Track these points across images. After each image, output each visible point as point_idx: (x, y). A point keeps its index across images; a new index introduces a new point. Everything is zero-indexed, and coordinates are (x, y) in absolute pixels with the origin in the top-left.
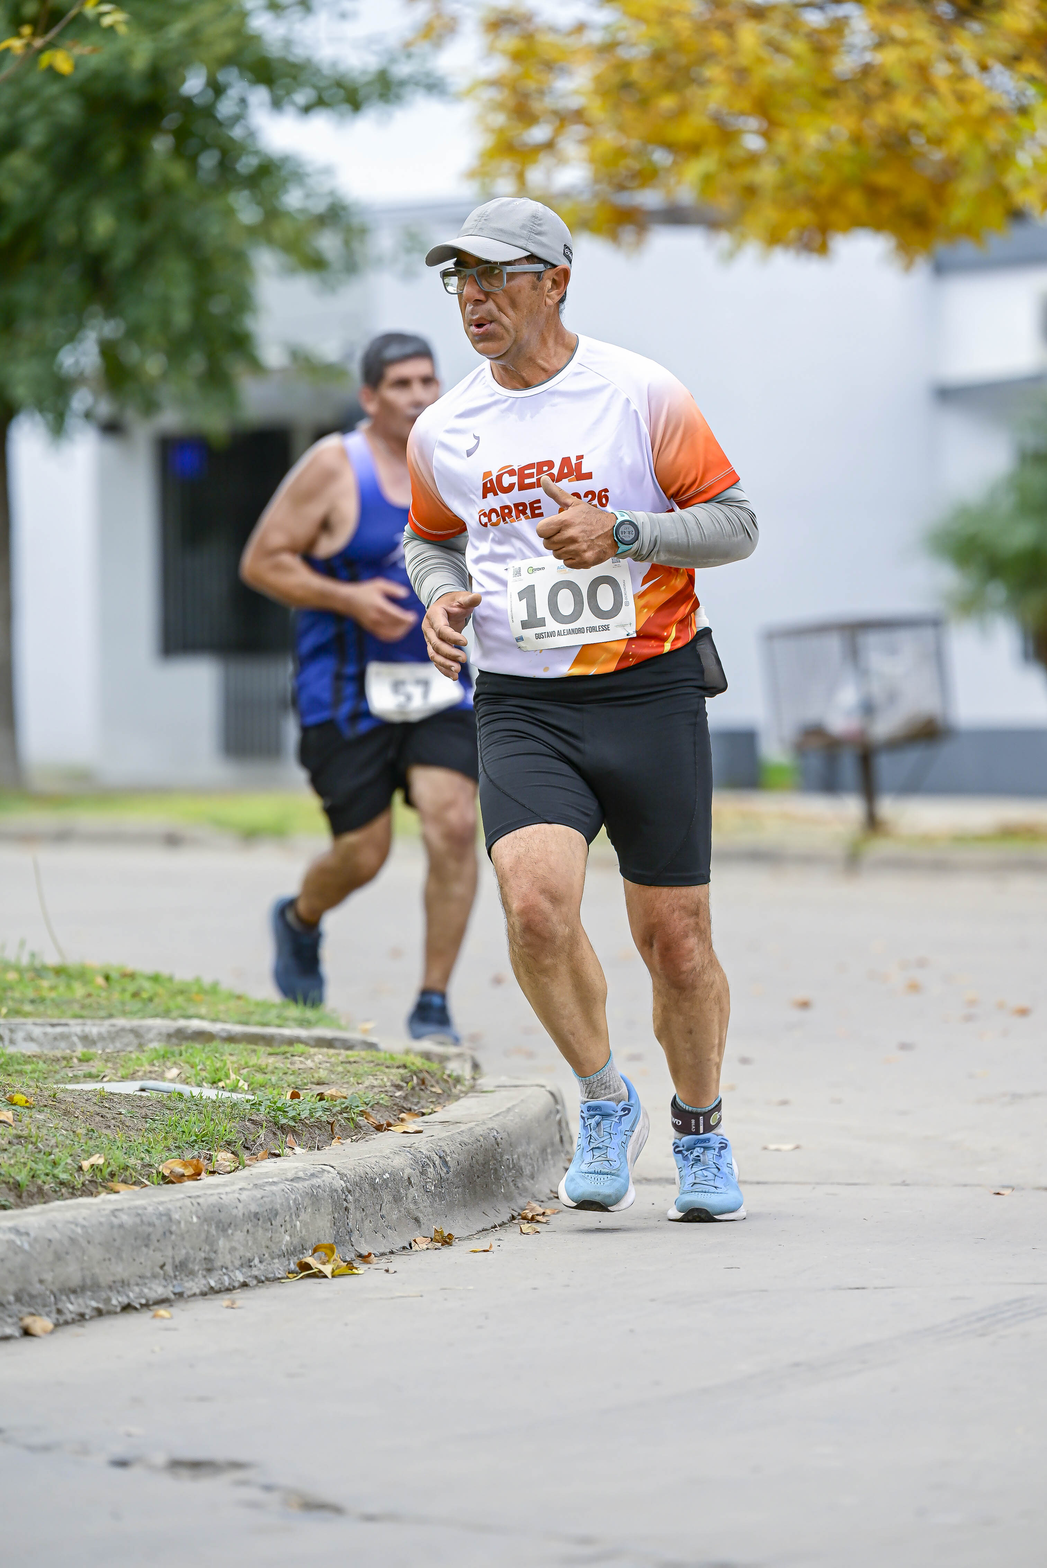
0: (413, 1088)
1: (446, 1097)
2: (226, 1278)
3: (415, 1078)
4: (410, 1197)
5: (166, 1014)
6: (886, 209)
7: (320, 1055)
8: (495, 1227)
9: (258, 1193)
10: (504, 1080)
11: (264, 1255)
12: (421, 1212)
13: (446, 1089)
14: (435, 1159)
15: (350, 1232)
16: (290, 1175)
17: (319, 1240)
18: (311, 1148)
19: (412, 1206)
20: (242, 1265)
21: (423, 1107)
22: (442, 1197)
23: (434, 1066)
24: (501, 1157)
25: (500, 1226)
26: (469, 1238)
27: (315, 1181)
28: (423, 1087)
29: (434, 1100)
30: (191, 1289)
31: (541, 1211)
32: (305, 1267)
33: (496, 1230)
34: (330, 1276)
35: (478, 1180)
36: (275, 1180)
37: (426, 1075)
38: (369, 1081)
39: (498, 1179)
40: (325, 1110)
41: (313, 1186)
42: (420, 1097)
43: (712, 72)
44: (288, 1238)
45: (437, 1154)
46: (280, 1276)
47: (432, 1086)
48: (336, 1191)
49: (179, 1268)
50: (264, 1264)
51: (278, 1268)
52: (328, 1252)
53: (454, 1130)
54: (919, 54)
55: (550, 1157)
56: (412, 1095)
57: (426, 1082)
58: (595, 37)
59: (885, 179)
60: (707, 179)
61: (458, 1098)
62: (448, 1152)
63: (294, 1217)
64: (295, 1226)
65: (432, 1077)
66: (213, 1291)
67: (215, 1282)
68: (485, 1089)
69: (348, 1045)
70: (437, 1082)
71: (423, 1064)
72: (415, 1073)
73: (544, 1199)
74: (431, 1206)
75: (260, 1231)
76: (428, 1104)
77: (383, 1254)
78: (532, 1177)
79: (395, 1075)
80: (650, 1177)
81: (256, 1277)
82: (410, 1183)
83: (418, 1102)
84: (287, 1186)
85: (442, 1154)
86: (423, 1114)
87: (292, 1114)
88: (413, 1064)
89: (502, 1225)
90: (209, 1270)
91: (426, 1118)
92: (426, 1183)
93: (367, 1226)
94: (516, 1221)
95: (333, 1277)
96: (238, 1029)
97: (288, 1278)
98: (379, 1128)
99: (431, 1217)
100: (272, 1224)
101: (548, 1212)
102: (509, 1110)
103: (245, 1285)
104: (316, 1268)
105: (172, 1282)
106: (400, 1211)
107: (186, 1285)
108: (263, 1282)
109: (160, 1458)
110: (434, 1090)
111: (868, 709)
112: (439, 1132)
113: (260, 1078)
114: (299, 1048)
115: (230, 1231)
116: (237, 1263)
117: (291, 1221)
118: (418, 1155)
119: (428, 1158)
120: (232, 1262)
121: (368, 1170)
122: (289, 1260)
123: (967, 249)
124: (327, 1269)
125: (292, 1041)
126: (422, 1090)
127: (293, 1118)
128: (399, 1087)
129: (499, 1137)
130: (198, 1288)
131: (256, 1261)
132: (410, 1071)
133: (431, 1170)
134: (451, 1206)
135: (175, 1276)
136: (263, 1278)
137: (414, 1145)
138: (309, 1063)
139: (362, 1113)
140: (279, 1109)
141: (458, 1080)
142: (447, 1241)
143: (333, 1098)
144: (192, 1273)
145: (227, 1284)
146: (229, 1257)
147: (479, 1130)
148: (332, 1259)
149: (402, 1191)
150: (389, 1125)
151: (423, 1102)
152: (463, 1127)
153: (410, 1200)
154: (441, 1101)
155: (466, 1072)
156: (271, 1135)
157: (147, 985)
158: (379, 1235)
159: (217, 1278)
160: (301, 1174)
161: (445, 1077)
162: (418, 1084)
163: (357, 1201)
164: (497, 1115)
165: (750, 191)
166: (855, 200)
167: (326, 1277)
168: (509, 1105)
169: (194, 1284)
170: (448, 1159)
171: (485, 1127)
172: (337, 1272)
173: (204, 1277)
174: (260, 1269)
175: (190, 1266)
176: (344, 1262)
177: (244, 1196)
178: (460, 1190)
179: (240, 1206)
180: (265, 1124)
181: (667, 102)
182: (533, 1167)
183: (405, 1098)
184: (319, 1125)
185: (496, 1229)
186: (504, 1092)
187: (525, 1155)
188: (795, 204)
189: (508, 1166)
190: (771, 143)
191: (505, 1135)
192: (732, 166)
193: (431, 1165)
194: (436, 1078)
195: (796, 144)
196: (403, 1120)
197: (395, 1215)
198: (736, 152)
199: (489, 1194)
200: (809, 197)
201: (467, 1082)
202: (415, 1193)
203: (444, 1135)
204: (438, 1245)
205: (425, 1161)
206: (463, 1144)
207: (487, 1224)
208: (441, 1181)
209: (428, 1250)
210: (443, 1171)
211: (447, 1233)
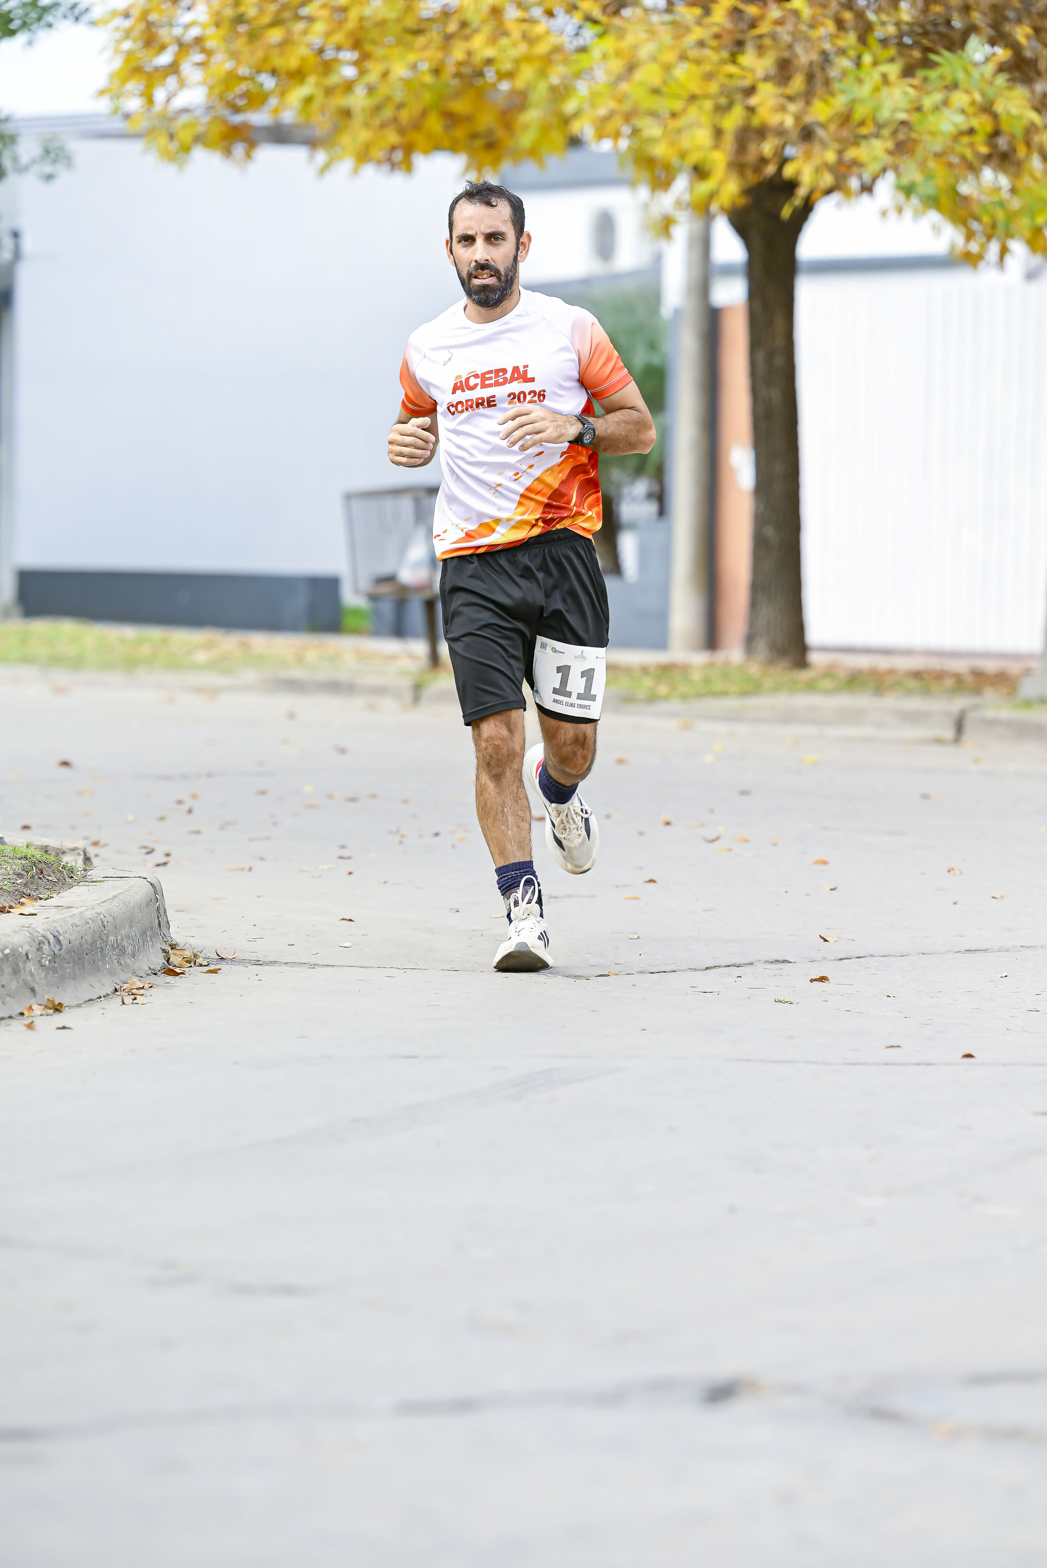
0: (32, 877)
1: (61, 885)
3: (34, 868)
4: (27, 969)
6: (460, 133)
8: (100, 997)
10: (110, 872)
12: (37, 983)
13: (61, 878)
14: (49, 938)
19: (29, 978)
21: (41, 893)
22: (55, 971)
23: (51, 860)
24: (107, 938)
25: (104, 997)
26: (79, 1006)
28: (41, 876)
29: (50, 887)
31: (139, 985)
33: (101, 1001)
35: (86, 957)
37: (44, 866)
39: (104, 956)
42: (38, 885)
45: (51, 934)
47: (49, 875)
53: (67, 913)
55: (147, 940)
56: (32, 883)
57: (44, 872)
59: (460, 106)
60: (308, 100)
61: (72, 886)
62: (61, 932)
65: (49, 867)
68: (94, 879)
70: (53, 872)
71: (41, 856)
72: (35, 864)
73: (142, 976)
74: (46, 978)
76: (46, 891)
77: (3, 1019)
78: (133, 955)
79: (17, 865)
80: (234, 958)
82: (28, 958)
83: (37, 889)
85: (56, 934)
86: (41, 899)
88: (34, 856)
89: (106, 996)
91: (42, 902)
92: (42, 958)
94: (118, 993)
98: (3, 910)
99: (45, 987)
101: (146, 987)
102: (114, 898)
106: (18, 982)
110: (50, 878)
112: (55, 916)
118: (36, 934)
119: (44, 937)
126: (40, 878)
128: (20, 876)
129: (105, 920)
132: (30, 862)
133: (46, 947)
134: (63, 979)
137: (32, 925)
141: (71, 871)
142: (58, 1009)
147: (89, 914)
149: (20, 964)
150: (11, 908)
151: (42, 889)
152: (75, 911)
153: (27, 972)
154: (56, 888)
155: (78, 863)
161: (60, 868)
162: (37, 873)
164: (104, 902)
165: (347, 113)
166: (434, 124)
168: (115, 893)
170: (61, 938)
171: (93, 912)
178: (71, 965)
181: (275, 35)
182: (133, 949)
183: (25, 885)
185: (101, 999)
186: (111, 882)
187: (128, 937)
188: (383, 126)
189: (113, 946)
190: (362, 72)
191: (110, 919)
192: (329, 91)
193: (46, 943)
194: (52, 869)
195: (385, 74)
196: (22, 904)
197: (14, 985)
198: (333, 80)
199: (96, 969)
200: (395, 120)
201: (79, 873)
202: (31, 966)
203: (58, 917)
204: (51, 1011)
205: (41, 939)
206: (74, 926)
207: (94, 996)
208: (54, 957)
209: (41, 1015)
210: (56, 949)
211: (57, 1001)
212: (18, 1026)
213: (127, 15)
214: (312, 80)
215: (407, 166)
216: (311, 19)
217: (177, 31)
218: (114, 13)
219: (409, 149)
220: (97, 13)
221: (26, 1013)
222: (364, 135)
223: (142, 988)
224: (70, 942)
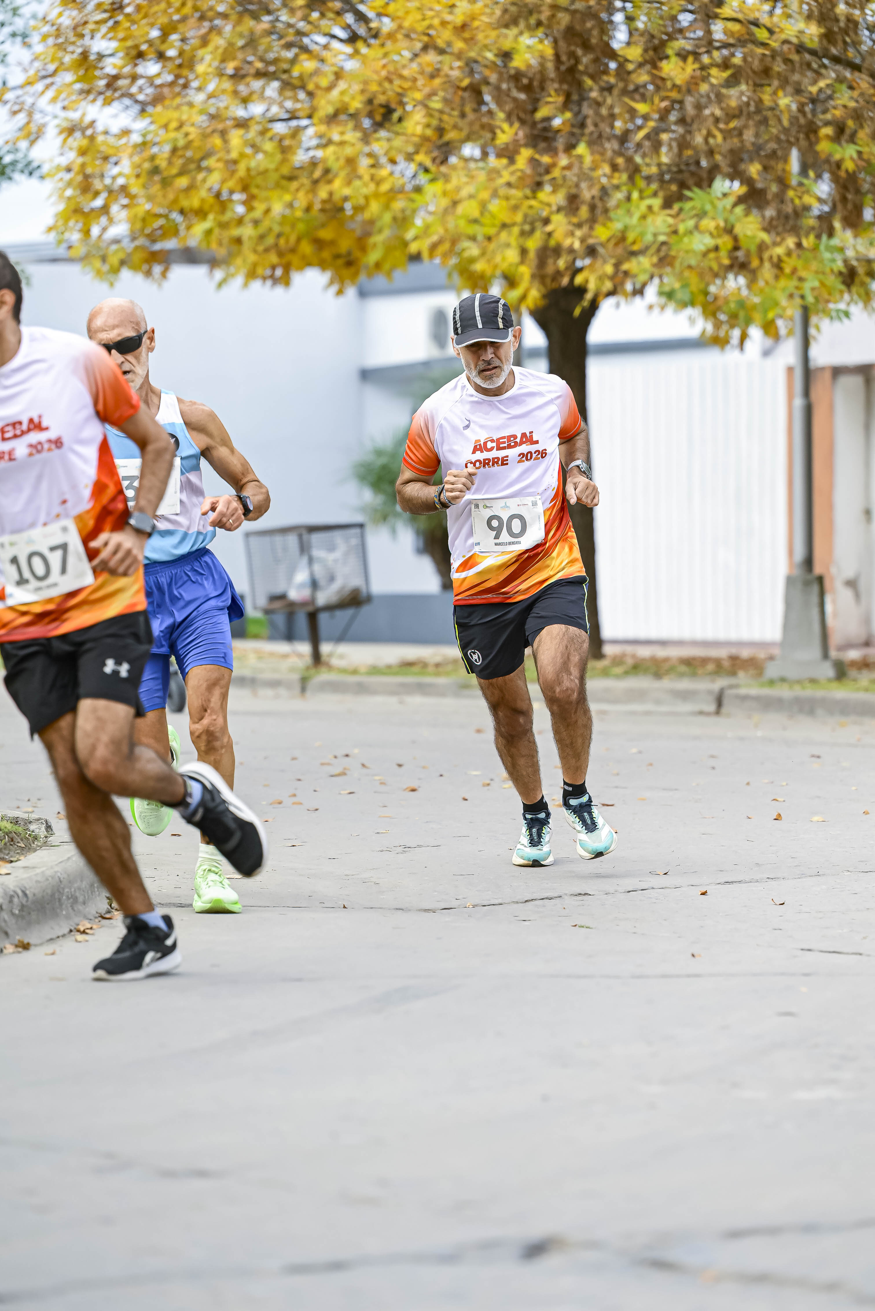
0: (5, 844)
1: (28, 849)
3: (6, 837)
4: (2, 917)
6: (326, 254)
8: (58, 937)
12: (9, 928)
13: (28, 844)
14: (18, 892)
19: (3, 924)
21: (11, 857)
22: (23, 917)
23: (20, 829)
24: (63, 890)
25: (62, 936)
26: (41, 944)
28: (12, 843)
29: (19, 851)
31: (89, 926)
33: (59, 940)
35: (47, 906)
37: (14, 835)
39: (61, 905)
42: (10, 850)
45: (20, 889)
47: (18, 842)
53: (31, 873)
54: (349, 151)
55: (96, 889)
56: (5, 849)
57: (14, 840)
59: (326, 234)
60: (208, 233)
61: (35, 850)
62: (27, 887)
65: (18, 836)
68: (53, 844)
70: (22, 840)
71: (12, 827)
72: (7, 834)
73: (92, 918)
74: (16, 924)
76: (15, 855)
78: (84, 903)
80: (162, 903)
82: (2, 909)
83: (9, 853)
85: (24, 889)
86: (12, 862)
88: (6, 828)
89: (64, 936)
91: (13, 864)
92: (13, 908)
94: (72, 933)
99: (16, 931)
101: (94, 927)
102: (69, 858)
110: (19, 845)
111: (314, 584)
112: (22, 875)
118: (7, 890)
119: (15, 892)
123: (380, 281)
126: (11, 845)
129: (62, 877)
132: (4, 832)
133: (16, 900)
134: (29, 924)
141: (36, 838)
142: (26, 947)
147: (49, 873)
151: (12, 853)
152: (38, 871)
153: (2, 920)
154: (24, 852)
155: (41, 831)
161: (27, 836)
162: (9, 841)
164: (61, 862)
165: (237, 242)
166: (306, 248)
168: (69, 855)
170: (28, 892)
171: (52, 870)
178: (35, 913)
182: (85, 897)
186: (66, 847)
187: (79, 889)
188: (267, 250)
189: (68, 896)
190: (250, 209)
191: (65, 876)
192: (223, 226)
193: (16, 896)
194: (20, 837)
195: (268, 211)
198: (228, 216)
199: (55, 914)
200: (276, 245)
201: (41, 839)
202: (5, 915)
203: (25, 876)
204: (20, 950)
205: (12, 893)
206: (37, 882)
207: (54, 936)
208: (23, 907)
209: (14, 953)
210: (24, 901)
211: (26, 941)
213: (69, 170)
214: (211, 217)
215: (285, 281)
216: (209, 170)
217: (108, 181)
218: (58, 168)
219: (287, 268)
220: (45, 169)
222: (252, 258)
223: (91, 928)
224: (34, 895)
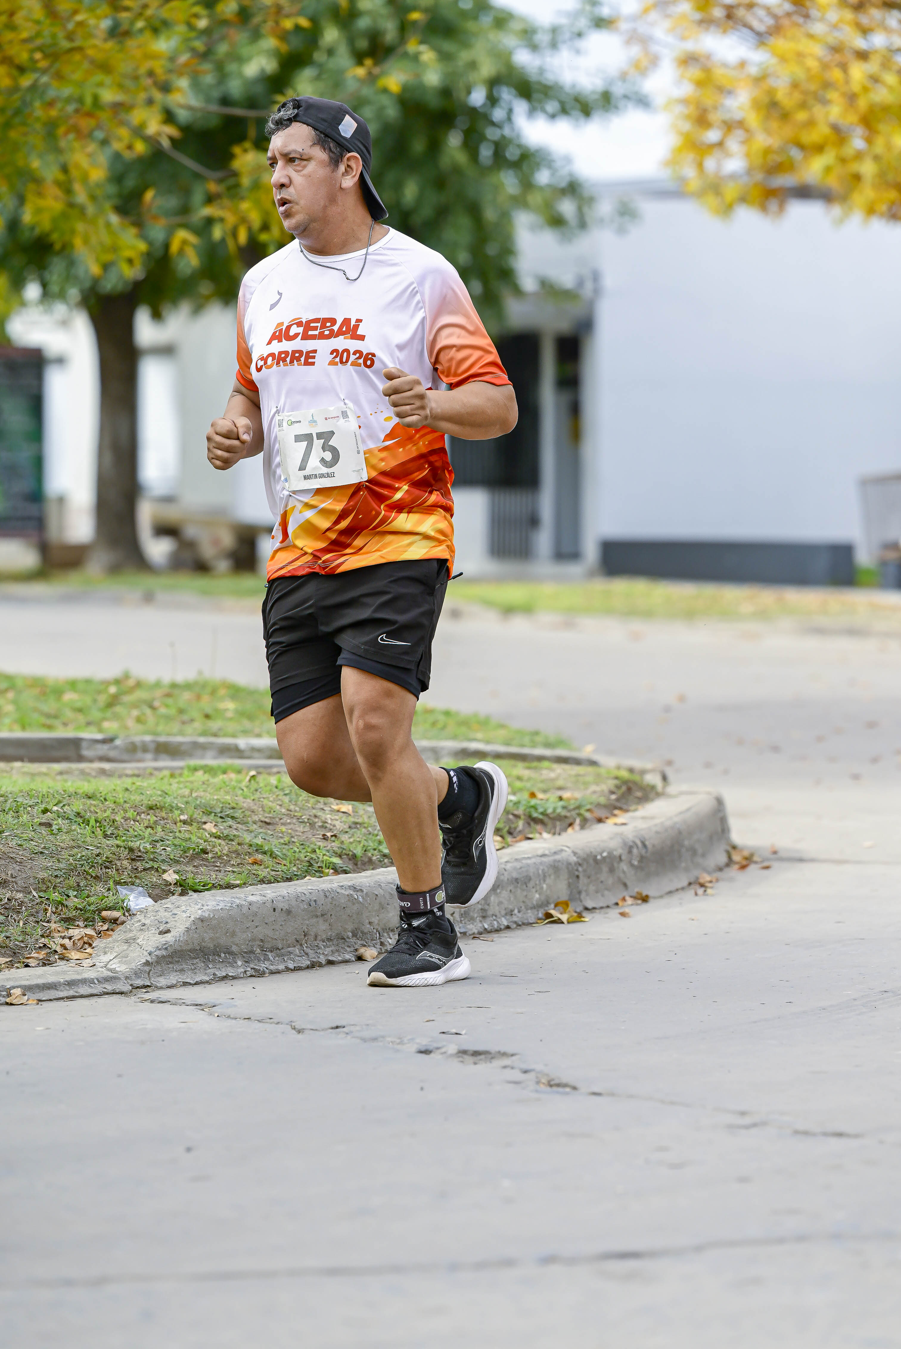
0: (623, 793)
1: (645, 799)
2: (495, 922)
3: (624, 786)
4: (621, 868)
5: (454, 737)
7: (559, 769)
8: (677, 890)
9: (518, 865)
10: (684, 787)
11: (521, 907)
12: (628, 879)
13: (645, 794)
14: (638, 843)
15: (580, 893)
16: (540, 852)
17: (559, 898)
18: (554, 834)
19: (622, 875)
20: (506, 914)
21: (629, 806)
22: (642, 869)
23: (636, 778)
24: (683, 842)
25: (681, 889)
26: (661, 897)
27: (557, 857)
29: (637, 801)
30: (472, 930)
31: (708, 879)
32: (549, 916)
33: (679, 892)
34: (565, 922)
35: (667, 858)
36: (530, 856)
37: (631, 785)
38: (593, 788)
39: (680, 857)
40: (564, 808)
41: (555, 861)
42: (627, 799)
43: (833, 95)
44: (537, 896)
45: (639, 840)
46: (531, 922)
47: (636, 792)
48: (570, 864)
49: (463, 916)
50: (521, 913)
51: (531, 916)
52: (565, 906)
53: (650, 823)
56: (622, 798)
57: (632, 789)
58: (753, 70)
60: (828, 168)
61: (653, 801)
62: (647, 838)
63: (542, 881)
64: (542, 888)
65: (636, 785)
66: (486, 931)
67: (488, 925)
68: (671, 795)
69: (577, 762)
70: (639, 789)
71: (629, 776)
72: (624, 783)
73: (711, 871)
74: (635, 875)
75: (519, 891)
76: (633, 804)
77: (602, 908)
78: (703, 855)
79: (611, 784)
81: (515, 922)
82: (621, 859)
83: (626, 803)
84: (538, 860)
85: (643, 840)
86: (629, 811)
87: (541, 810)
88: (623, 776)
89: (683, 889)
90: (484, 917)
91: (631, 814)
92: (632, 859)
93: (592, 888)
94: (692, 886)
95: (569, 922)
96: (502, 749)
97: (537, 923)
98: (600, 820)
99: (634, 883)
100: (527, 886)
101: (714, 880)
102: (688, 809)
103: (508, 927)
104: (557, 917)
105: (458, 925)
106: (613, 878)
107: (468, 927)
108: (520, 926)
109: (452, 1049)
110: (637, 794)
112: (642, 825)
113: (518, 784)
114: (546, 764)
115: (498, 891)
116: (503, 912)
117: (540, 884)
118: (627, 840)
119: (634, 842)
120: (500, 912)
121: (593, 850)
122: (538, 911)
124: (564, 918)
125: (540, 758)
126: (629, 794)
127: (542, 813)
128: (612, 793)
129: (681, 828)
130: (476, 929)
131: (516, 911)
132: (621, 781)
133: (635, 851)
134: (648, 875)
135: (461, 921)
136: (520, 923)
137: (623, 833)
138: (552, 775)
139: (588, 810)
140: (532, 807)
141: (653, 787)
142: (645, 899)
143: (569, 800)
144: (472, 919)
145: (496, 926)
146: (497, 908)
147: (668, 823)
148: (567, 911)
149: (615, 864)
150: (607, 818)
151: (629, 803)
152: (657, 821)
153: (620, 871)
154: (641, 802)
155: (658, 782)
156: (526, 825)
157: (442, 718)
158: (599, 895)
159: (489, 923)
160: (547, 852)
161: (644, 785)
162: (626, 791)
163: (585, 871)
164: (680, 813)
165: (857, 177)
167: (563, 923)
168: (688, 806)
169: (473, 926)
170: (647, 843)
171: (671, 821)
172: (571, 920)
173: (481, 921)
174: (518, 917)
175: (471, 914)
176: (576, 912)
177: (509, 866)
178: (655, 864)
179: (506, 873)
180: (522, 817)
181: (801, 116)
182: (704, 849)
183: (617, 800)
184: (560, 818)
186: (685, 797)
187: (699, 840)
188: (887, 187)
189: (687, 848)
190: (870, 145)
191: (685, 827)
192: (844, 161)
193: (635, 847)
195: (888, 146)
196: (615, 815)
197: (610, 881)
198: (847, 151)
199: (674, 866)
201: (658, 790)
202: (624, 866)
203: (644, 826)
204: (639, 902)
205: (631, 844)
206: (657, 833)
207: (672, 888)
208: (642, 858)
209: (632, 905)
210: (643, 852)
211: (644, 894)
212: (614, 913)
213: (686, 103)
214: (830, 152)
216: (829, 103)
217: (723, 114)
218: (672, 101)
220: (660, 102)
221: (620, 903)
222: (871, 194)
223: (711, 882)
224: (654, 846)
